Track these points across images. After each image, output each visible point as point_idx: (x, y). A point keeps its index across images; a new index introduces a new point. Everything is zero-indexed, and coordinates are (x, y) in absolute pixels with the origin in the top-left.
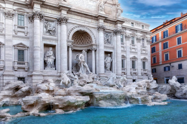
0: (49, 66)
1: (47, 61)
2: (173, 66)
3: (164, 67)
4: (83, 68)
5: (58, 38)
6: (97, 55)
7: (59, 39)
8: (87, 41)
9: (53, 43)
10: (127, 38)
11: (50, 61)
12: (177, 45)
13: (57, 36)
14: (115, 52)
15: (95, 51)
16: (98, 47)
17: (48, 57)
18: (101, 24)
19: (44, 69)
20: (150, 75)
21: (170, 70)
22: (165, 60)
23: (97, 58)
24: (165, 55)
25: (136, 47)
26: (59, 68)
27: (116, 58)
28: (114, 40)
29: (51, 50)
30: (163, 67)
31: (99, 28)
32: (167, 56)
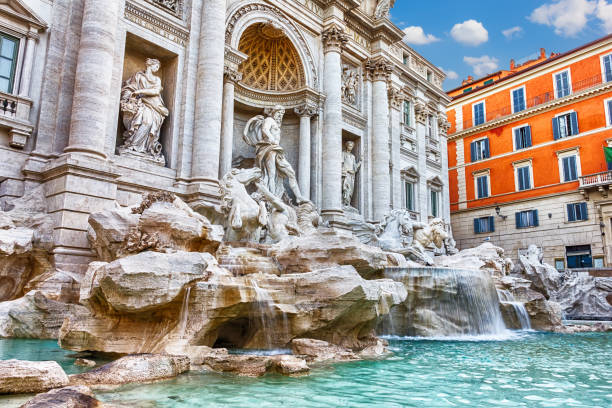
0: (139, 145)
1: (134, 116)
2: (504, 218)
3: (476, 220)
4: (272, 180)
5: (189, 28)
6: (319, 136)
7: (194, 33)
8: (279, 76)
9: (169, 44)
10: (393, 101)
11: (148, 118)
12: (515, 151)
13: (184, 16)
14: (369, 138)
15: (314, 118)
16: (323, 107)
17: (138, 96)
18: (337, 22)
19: (117, 153)
20: (449, 240)
21: (497, 229)
22: (477, 197)
23: (319, 149)
24: (476, 182)
25: (413, 136)
26: (185, 160)
27: (373, 160)
28: (366, 96)
29: (154, 74)
30: (472, 219)
31: (330, 38)
32: (482, 182)
